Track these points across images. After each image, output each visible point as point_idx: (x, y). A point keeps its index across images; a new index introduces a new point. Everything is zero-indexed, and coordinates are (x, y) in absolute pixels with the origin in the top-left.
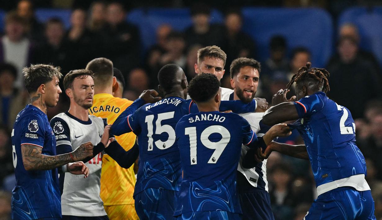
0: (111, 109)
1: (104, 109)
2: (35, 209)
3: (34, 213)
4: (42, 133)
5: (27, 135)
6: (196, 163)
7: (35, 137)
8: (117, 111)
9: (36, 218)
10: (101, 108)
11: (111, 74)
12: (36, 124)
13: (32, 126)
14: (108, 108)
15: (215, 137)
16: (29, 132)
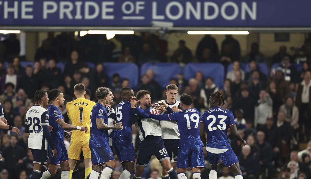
0: (84, 104)
1: (82, 104)
2: (99, 143)
3: (99, 144)
4: (104, 114)
5: (99, 115)
6: (190, 128)
7: (102, 115)
8: (87, 105)
9: (100, 146)
10: (81, 104)
11: (84, 90)
12: (102, 111)
13: (101, 111)
14: (83, 103)
15: (195, 118)
16: (100, 114)
